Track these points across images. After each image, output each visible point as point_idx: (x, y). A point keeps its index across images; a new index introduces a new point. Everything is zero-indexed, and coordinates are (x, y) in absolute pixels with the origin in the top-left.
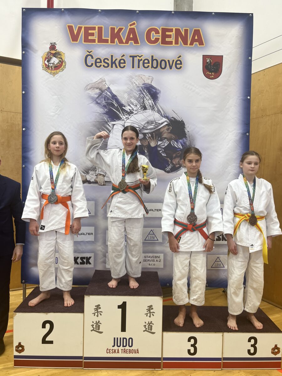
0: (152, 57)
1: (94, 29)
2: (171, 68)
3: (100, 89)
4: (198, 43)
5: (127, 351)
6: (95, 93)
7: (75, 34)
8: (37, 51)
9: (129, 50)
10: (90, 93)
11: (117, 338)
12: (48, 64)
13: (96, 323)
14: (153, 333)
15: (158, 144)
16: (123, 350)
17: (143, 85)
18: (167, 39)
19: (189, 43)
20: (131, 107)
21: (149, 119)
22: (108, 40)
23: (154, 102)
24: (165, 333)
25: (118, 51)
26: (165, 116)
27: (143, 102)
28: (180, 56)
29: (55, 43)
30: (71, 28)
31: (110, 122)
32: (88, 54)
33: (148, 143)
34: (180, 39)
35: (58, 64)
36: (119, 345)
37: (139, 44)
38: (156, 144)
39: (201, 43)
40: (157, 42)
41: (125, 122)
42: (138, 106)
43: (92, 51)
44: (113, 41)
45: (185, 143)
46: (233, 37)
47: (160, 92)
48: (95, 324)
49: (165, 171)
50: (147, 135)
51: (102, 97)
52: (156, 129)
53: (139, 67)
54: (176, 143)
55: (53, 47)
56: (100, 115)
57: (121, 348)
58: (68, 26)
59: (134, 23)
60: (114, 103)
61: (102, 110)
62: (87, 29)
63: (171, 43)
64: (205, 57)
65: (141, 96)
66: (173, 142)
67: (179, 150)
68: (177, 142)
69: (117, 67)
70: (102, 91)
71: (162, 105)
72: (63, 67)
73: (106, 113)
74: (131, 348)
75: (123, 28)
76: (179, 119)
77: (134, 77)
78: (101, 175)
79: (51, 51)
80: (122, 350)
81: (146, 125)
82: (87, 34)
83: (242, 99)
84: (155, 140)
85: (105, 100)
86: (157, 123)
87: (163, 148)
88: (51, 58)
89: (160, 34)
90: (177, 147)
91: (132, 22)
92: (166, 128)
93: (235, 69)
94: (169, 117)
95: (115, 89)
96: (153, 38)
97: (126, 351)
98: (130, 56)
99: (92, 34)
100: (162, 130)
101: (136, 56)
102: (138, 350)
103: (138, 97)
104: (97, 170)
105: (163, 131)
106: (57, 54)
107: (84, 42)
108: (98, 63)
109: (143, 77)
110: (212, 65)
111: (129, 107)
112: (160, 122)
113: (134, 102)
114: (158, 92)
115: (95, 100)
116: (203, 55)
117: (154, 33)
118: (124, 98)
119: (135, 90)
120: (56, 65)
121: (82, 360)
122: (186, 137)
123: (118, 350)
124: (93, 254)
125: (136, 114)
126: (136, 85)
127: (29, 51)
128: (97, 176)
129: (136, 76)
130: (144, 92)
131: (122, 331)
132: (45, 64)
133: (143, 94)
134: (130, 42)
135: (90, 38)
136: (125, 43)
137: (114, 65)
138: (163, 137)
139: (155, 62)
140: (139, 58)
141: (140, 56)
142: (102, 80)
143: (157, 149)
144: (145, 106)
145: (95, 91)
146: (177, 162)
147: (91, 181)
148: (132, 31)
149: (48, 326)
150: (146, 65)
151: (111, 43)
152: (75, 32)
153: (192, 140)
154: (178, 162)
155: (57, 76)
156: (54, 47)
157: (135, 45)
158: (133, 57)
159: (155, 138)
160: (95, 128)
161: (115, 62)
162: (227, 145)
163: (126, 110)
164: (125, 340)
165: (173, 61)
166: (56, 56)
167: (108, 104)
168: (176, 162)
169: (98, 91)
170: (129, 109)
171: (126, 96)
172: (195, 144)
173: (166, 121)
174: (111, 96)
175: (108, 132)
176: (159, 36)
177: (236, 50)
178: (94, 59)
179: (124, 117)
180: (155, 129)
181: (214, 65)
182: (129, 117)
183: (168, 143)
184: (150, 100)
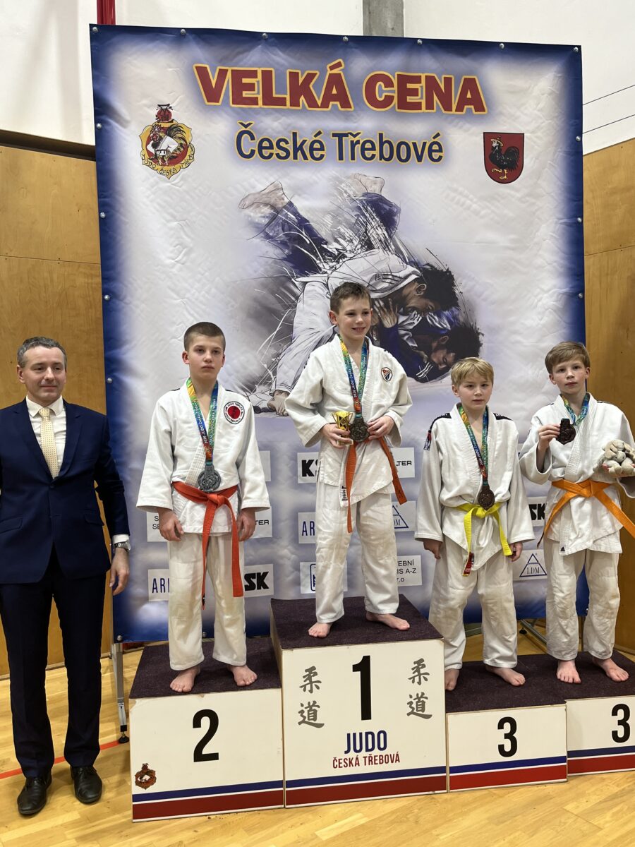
0: (381, 135)
1: (253, 74)
2: (420, 159)
3: (273, 207)
4: (472, 107)
5: (375, 760)
6: (263, 215)
7: (214, 85)
8: (127, 122)
9: (330, 122)
10: (252, 214)
11: (354, 735)
12: (156, 151)
13: (309, 706)
14: (428, 717)
15: (400, 321)
16: (367, 759)
17: (363, 196)
18: (410, 99)
19: (454, 107)
20: (341, 244)
21: (379, 268)
22: (285, 98)
23: (387, 232)
24: (451, 716)
25: (306, 124)
26: (412, 262)
27: (366, 232)
28: (438, 135)
29: (169, 105)
30: (202, 72)
31: (297, 277)
32: (244, 129)
33: (378, 320)
34: (436, 98)
35: (178, 152)
36: (358, 748)
37: (350, 107)
38: (396, 322)
39: (480, 107)
40: (389, 105)
41: (328, 278)
42: (354, 241)
43: (250, 124)
44: (295, 103)
45: (455, 317)
46: (543, 94)
47: (399, 210)
48: (306, 708)
49: (417, 379)
50: (376, 303)
51: (277, 224)
52: (393, 291)
53: (353, 158)
54: (436, 318)
55: (164, 114)
56: (276, 263)
57: (364, 753)
58: (196, 67)
59: (340, 62)
60: (304, 235)
61: (278, 251)
62: (237, 75)
63: (417, 106)
64: (488, 137)
65: (360, 221)
66: (431, 316)
67: (443, 332)
68: (439, 317)
69: (305, 158)
70: (277, 211)
71: (403, 239)
72: (187, 157)
73: (288, 259)
74: (383, 753)
75: (316, 74)
76: (443, 268)
77: (343, 178)
78: (281, 392)
79: (159, 124)
80: (365, 757)
81: (374, 281)
82: (238, 87)
83: (565, 223)
84: (393, 312)
85: (283, 230)
86: (396, 276)
87: (411, 330)
88: (161, 138)
89: (396, 88)
90: (439, 326)
91: (335, 61)
92: (414, 287)
93: (549, 162)
94: (419, 262)
95: (302, 206)
96: (380, 96)
97: (373, 760)
98: (334, 135)
99: (251, 87)
100: (406, 292)
101: (346, 135)
102: (397, 755)
103: (354, 221)
104: (274, 383)
105: (409, 294)
106: (174, 131)
107: (233, 104)
108: (266, 150)
109: (363, 180)
110: (503, 152)
111: (336, 245)
112: (402, 274)
113: (346, 234)
114: (395, 210)
115: (263, 231)
116: (484, 133)
117: (383, 86)
118: (324, 225)
119: (348, 207)
120: (173, 153)
121: (281, 789)
122: (457, 305)
123: (357, 759)
124: (271, 565)
125: (351, 258)
126: (349, 196)
127: (111, 121)
128: (272, 395)
129: (348, 178)
130: (367, 211)
131: (363, 718)
132: (149, 152)
133: (364, 215)
134: (333, 105)
135: (245, 94)
136: (322, 106)
137: (299, 153)
138: (410, 307)
139: (386, 145)
140: (352, 138)
141: (354, 134)
142: (275, 186)
143: (398, 332)
144: (370, 241)
145: (262, 210)
146: (441, 360)
147: (261, 407)
148: (335, 80)
149: (206, 722)
150: (368, 153)
151: (291, 106)
152: (214, 82)
153: (471, 310)
154: (444, 358)
155: (176, 179)
156: (167, 113)
157: (343, 109)
158: (340, 136)
159: (392, 309)
160: (264, 292)
161: (301, 148)
162: (541, 320)
163: (330, 250)
164: (370, 736)
165: (425, 144)
166: (172, 133)
167: (291, 237)
168: (439, 360)
169: (267, 211)
170: (337, 249)
171: (328, 220)
172: (476, 320)
173: (414, 273)
174: (296, 220)
175: (293, 299)
176: (394, 92)
177: (550, 121)
178: (257, 142)
179: (327, 267)
180: (391, 288)
181: (508, 152)
182: (338, 266)
183: (421, 318)
184: (379, 228)
